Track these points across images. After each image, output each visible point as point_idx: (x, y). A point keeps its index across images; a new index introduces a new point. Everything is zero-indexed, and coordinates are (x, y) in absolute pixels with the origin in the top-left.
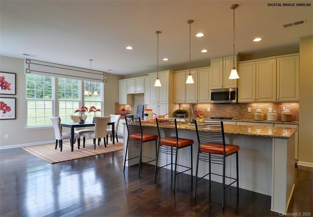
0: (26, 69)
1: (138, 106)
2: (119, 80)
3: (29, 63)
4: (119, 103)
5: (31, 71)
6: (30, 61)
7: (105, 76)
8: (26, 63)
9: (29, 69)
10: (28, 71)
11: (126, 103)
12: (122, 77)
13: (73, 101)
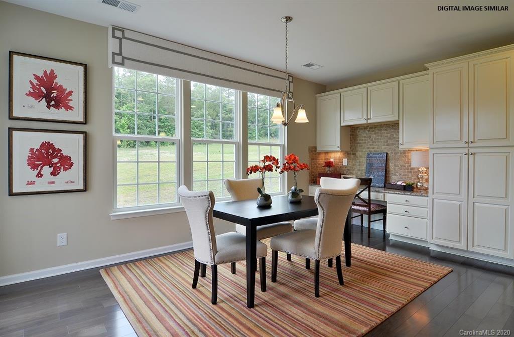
0: (114, 54)
1: (368, 154)
2: (316, 95)
3: (121, 37)
4: (316, 148)
5: (125, 60)
6: (123, 31)
7: (292, 82)
8: (114, 36)
9: (120, 54)
10: (118, 59)
11: (339, 149)
12: (323, 87)
13: (223, 143)
